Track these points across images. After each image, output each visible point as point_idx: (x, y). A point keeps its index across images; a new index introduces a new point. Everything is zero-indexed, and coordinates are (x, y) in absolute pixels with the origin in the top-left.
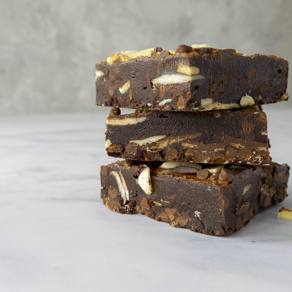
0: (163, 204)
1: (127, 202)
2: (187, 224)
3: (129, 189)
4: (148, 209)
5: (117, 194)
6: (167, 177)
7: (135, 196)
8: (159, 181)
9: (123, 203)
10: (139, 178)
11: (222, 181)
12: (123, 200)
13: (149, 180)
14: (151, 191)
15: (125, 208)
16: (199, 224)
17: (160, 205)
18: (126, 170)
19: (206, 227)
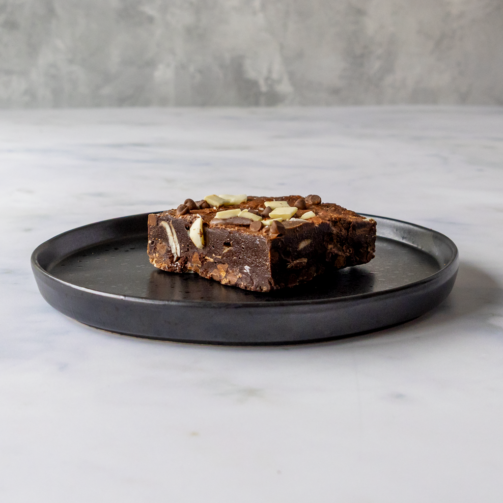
0: (215, 259)
1: (178, 259)
2: (237, 281)
3: (180, 242)
4: (200, 266)
5: (167, 249)
6: (219, 228)
7: (186, 251)
8: (212, 233)
9: (173, 260)
10: (190, 229)
11: (273, 234)
12: (173, 257)
13: (200, 231)
14: (202, 244)
15: (175, 266)
16: (249, 280)
17: (212, 260)
18: (177, 220)
19: (255, 283)
